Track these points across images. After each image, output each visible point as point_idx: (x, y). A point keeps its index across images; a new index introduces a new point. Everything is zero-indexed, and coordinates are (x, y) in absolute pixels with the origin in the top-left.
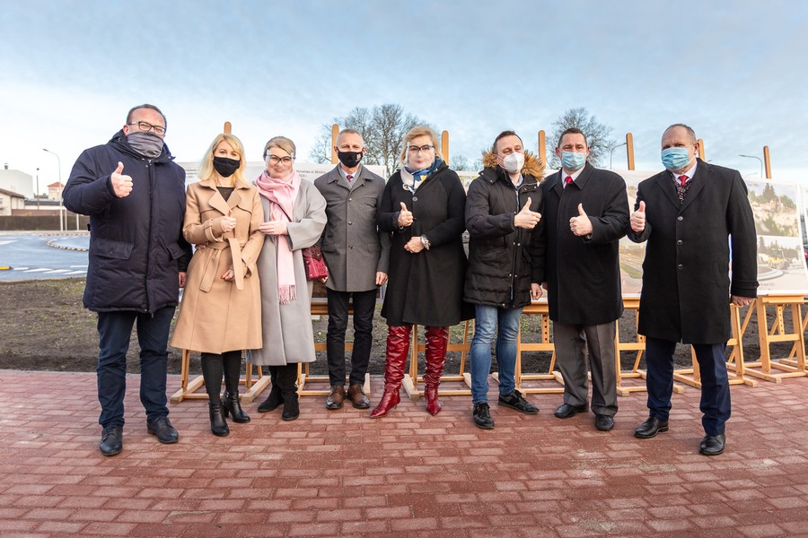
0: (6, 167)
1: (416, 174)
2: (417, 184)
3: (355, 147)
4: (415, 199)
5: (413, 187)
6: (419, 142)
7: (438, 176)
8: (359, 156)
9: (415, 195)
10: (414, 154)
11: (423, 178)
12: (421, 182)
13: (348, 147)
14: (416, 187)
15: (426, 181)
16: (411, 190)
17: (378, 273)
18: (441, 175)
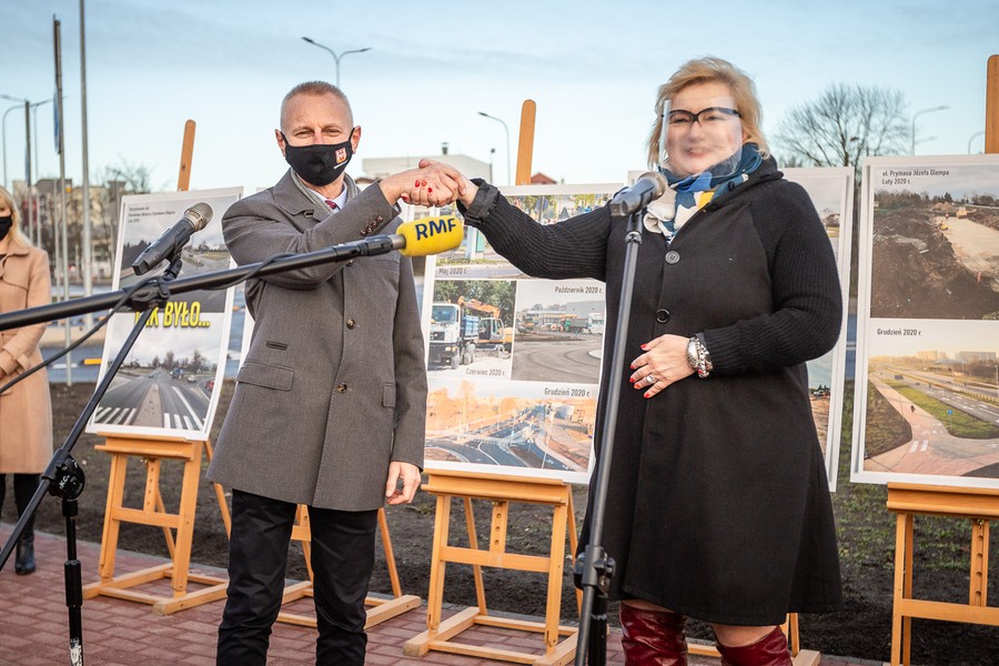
0: (445, 151)
1: (684, 187)
2: (684, 215)
3: (327, 130)
4: (672, 258)
5: (670, 224)
6: (694, 99)
7: (746, 197)
8: (341, 155)
9: (673, 248)
10: (680, 130)
11: (702, 199)
12: (695, 210)
13: (310, 131)
14: (680, 223)
15: (711, 208)
16: (667, 233)
17: (395, 468)
18: (756, 196)
